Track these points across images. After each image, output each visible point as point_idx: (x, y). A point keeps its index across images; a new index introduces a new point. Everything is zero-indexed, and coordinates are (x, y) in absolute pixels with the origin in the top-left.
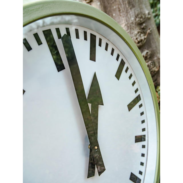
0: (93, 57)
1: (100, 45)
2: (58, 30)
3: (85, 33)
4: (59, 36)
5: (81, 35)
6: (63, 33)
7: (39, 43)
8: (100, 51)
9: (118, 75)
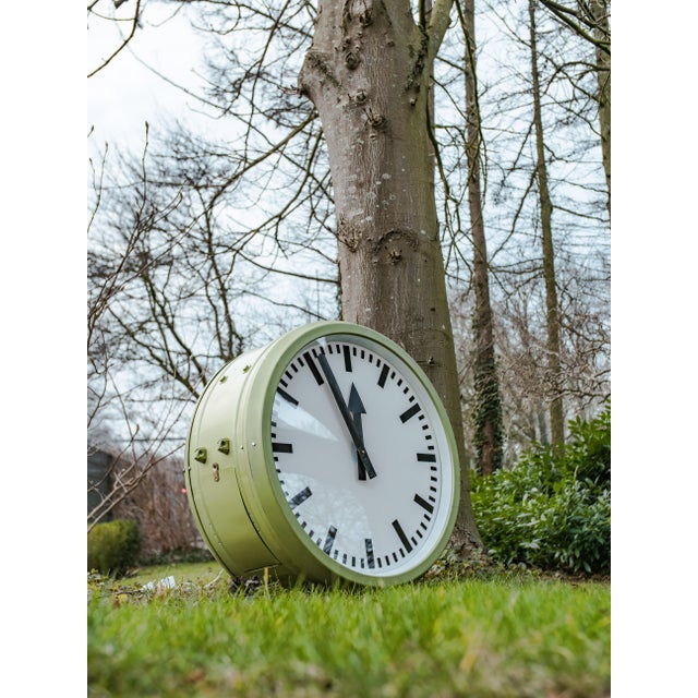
0: (349, 368)
1: (355, 354)
2: (314, 351)
3: (338, 346)
4: (316, 356)
5: (334, 349)
6: (319, 352)
7: (302, 365)
8: (355, 361)
9: (382, 383)
